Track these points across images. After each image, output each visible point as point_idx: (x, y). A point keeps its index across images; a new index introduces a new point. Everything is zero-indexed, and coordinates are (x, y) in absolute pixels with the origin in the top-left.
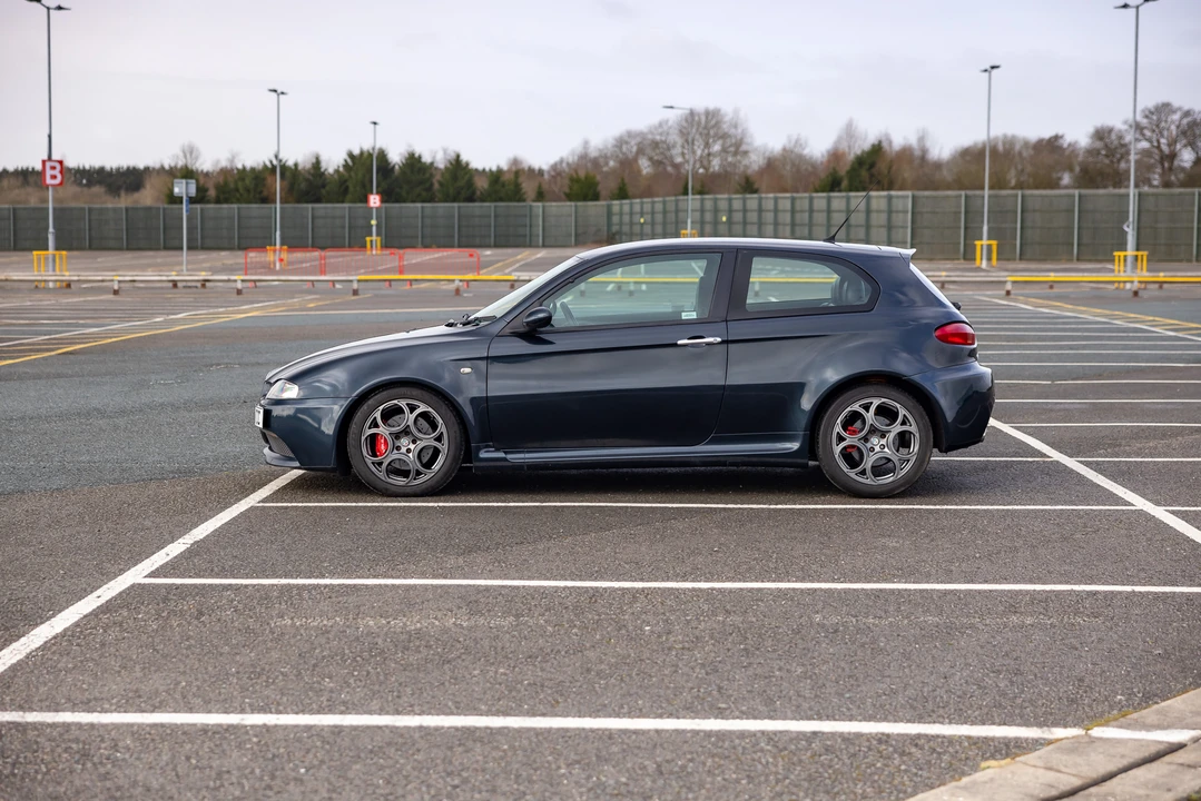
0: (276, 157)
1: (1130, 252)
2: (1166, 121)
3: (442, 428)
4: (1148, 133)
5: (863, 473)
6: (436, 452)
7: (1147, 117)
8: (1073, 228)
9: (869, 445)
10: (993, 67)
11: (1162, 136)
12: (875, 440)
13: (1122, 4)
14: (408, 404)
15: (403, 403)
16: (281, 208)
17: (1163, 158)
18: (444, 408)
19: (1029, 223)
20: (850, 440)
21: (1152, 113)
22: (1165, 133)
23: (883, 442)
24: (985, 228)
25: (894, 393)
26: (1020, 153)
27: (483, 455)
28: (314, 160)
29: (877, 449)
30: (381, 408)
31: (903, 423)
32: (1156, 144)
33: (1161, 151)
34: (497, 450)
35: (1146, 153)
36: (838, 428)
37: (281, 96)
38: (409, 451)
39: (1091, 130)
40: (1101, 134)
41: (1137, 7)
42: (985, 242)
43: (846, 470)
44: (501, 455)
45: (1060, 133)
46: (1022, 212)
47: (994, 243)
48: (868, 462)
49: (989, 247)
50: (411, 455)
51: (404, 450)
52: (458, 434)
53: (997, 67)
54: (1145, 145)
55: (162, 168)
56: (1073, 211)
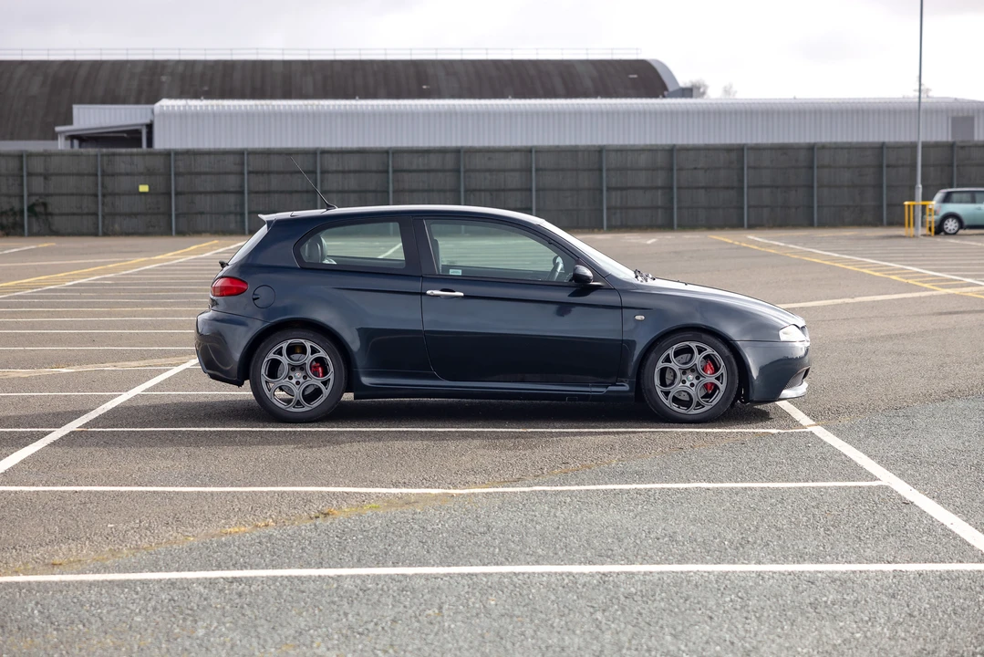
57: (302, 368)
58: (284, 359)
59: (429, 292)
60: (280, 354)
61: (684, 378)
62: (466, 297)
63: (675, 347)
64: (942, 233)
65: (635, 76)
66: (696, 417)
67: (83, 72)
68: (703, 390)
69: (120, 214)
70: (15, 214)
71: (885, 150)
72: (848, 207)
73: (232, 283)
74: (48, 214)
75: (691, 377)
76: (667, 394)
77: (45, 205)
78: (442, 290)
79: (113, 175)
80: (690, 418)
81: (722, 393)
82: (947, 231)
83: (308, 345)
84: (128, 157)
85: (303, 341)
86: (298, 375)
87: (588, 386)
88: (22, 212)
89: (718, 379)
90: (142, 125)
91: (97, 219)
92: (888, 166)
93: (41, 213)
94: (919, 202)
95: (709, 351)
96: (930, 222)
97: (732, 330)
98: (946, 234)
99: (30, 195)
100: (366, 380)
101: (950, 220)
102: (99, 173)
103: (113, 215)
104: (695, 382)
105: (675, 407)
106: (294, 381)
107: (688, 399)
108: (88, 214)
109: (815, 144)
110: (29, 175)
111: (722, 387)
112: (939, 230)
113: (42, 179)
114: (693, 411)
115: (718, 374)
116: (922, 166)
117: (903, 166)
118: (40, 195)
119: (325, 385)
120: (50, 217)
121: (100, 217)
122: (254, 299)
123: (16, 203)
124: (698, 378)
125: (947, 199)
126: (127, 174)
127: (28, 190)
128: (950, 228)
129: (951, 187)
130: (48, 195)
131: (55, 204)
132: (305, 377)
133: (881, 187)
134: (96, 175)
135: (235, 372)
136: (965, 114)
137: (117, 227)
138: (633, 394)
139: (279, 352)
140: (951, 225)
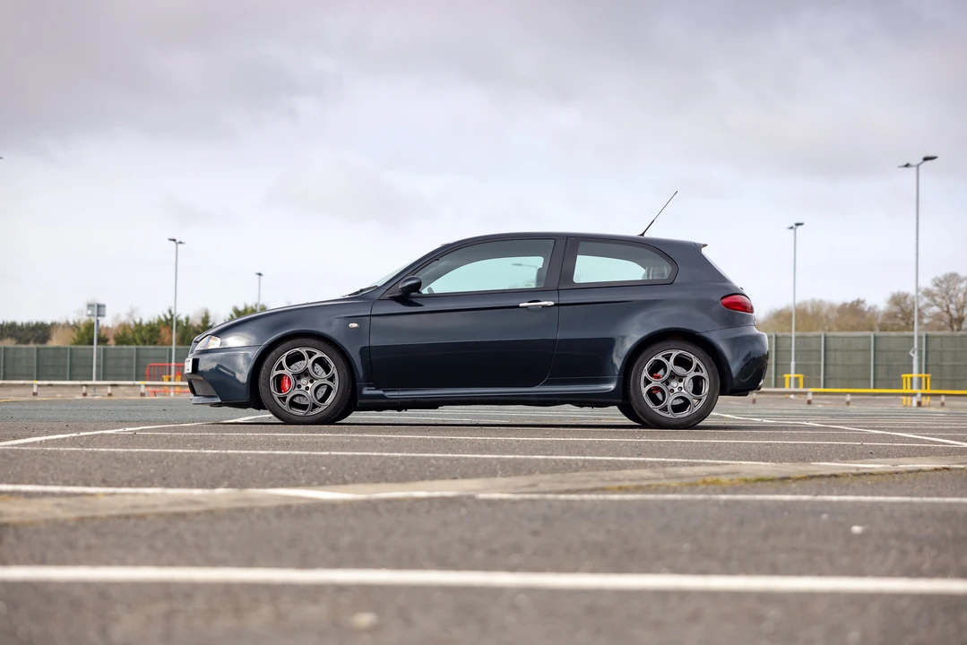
0: (170, 312)
1: (915, 375)
2: (955, 289)
3: (333, 370)
4: (938, 300)
5: (665, 409)
6: (329, 390)
7: (937, 285)
8: (870, 365)
9: (670, 387)
10: (797, 225)
11: (951, 302)
12: (674, 384)
13: (905, 164)
14: (307, 352)
15: (303, 351)
16: (176, 349)
17: (952, 320)
18: (336, 355)
19: (831, 361)
20: (655, 383)
21: (941, 282)
22: (954, 300)
23: (681, 385)
24: (793, 363)
25: (690, 347)
26: (827, 317)
27: (366, 392)
28: (204, 315)
29: (676, 390)
30: (286, 354)
31: (696, 370)
32: (946, 309)
33: (951, 315)
34: (377, 389)
35: (938, 317)
36: (645, 374)
37: (179, 245)
38: (307, 388)
39: (889, 296)
40: (898, 300)
41: (918, 166)
42: (793, 375)
43: (651, 407)
44: (380, 392)
45: (862, 299)
46: (825, 351)
47: (801, 376)
48: (671, 400)
49: (797, 379)
50: (309, 392)
51: (303, 388)
52: (346, 375)
53: (801, 224)
54: (936, 309)
55: (68, 323)
56: (870, 351)
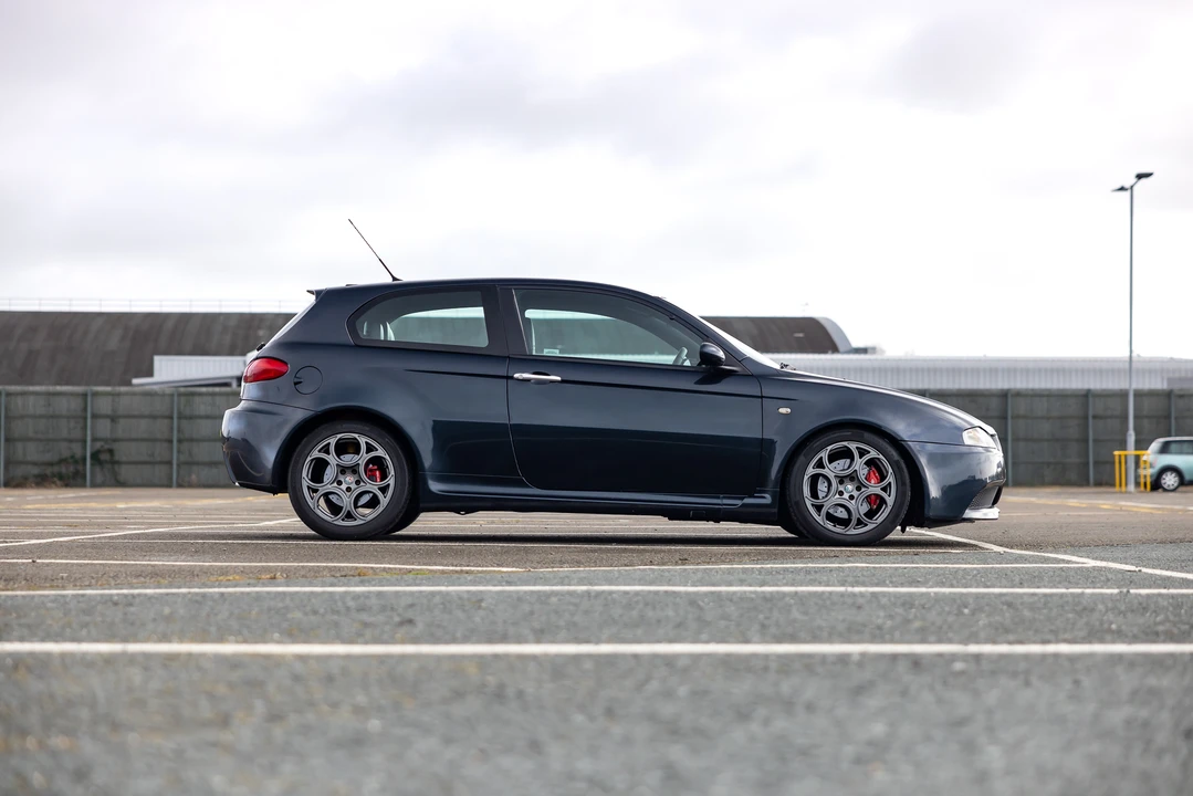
57: (354, 470)
58: (332, 459)
59: (516, 375)
60: (328, 452)
61: (841, 488)
62: (563, 381)
63: (829, 448)
64: (1160, 490)
65: (801, 335)
66: (855, 539)
67: (170, 324)
68: (864, 504)
69: (198, 464)
70: (76, 462)
71: (1091, 399)
72: (1049, 464)
73: (269, 363)
74: (114, 463)
75: (850, 487)
76: (819, 508)
77: (111, 451)
78: (534, 373)
79: (191, 418)
80: (849, 539)
81: (889, 508)
82: (1165, 486)
83: (363, 440)
84: (209, 398)
85: (356, 436)
86: (349, 479)
87: (718, 498)
88: (84, 459)
89: (884, 489)
90: (232, 378)
91: (171, 468)
92: (1094, 417)
93: (106, 462)
94: (1131, 451)
95: (873, 454)
96: (1145, 476)
97: (900, 427)
98: (1165, 490)
99: (94, 440)
100: (435, 487)
101: (1169, 473)
102: (175, 416)
103: (190, 464)
104: (855, 493)
105: (829, 525)
106: (344, 487)
107: (846, 517)
108: (161, 463)
109: (1008, 390)
110: (95, 416)
111: (890, 500)
112: (1156, 485)
113: (108, 422)
114: (853, 531)
115: (885, 483)
116: (1136, 417)
117: (1111, 417)
118: (105, 440)
119: (383, 493)
120: (116, 467)
121: (175, 466)
122: (296, 384)
123: (77, 449)
124: (858, 489)
125: (1165, 449)
126: (207, 417)
127: (92, 434)
128: (1168, 483)
129: (1170, 436)
130: (115, 440)
131: (124, 451)
132: (358, 482)
133: (1087, 441)
134: (172, 418)
135: (268, 477)
136: (1183, 375)
137: (194, 477)
138: (776, 510)
139: (326, 450)
140: (1170, 480)
